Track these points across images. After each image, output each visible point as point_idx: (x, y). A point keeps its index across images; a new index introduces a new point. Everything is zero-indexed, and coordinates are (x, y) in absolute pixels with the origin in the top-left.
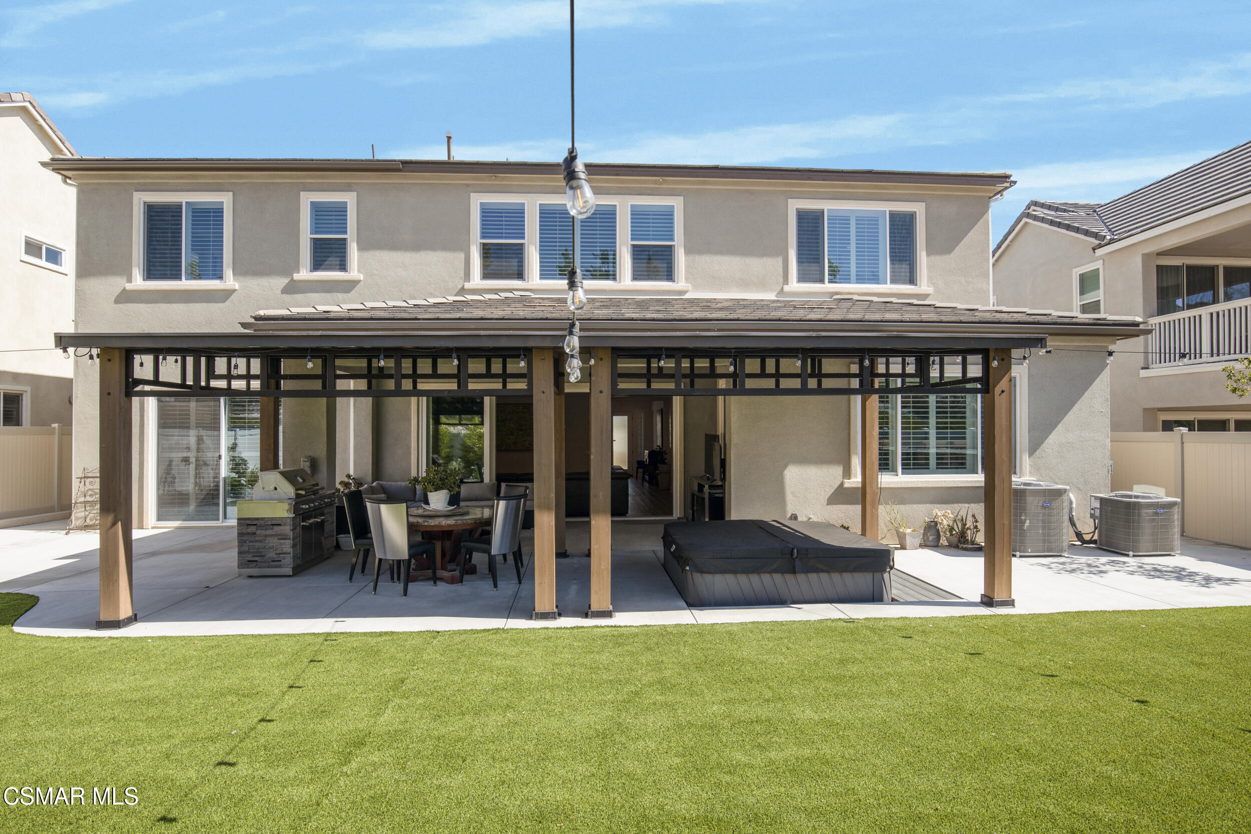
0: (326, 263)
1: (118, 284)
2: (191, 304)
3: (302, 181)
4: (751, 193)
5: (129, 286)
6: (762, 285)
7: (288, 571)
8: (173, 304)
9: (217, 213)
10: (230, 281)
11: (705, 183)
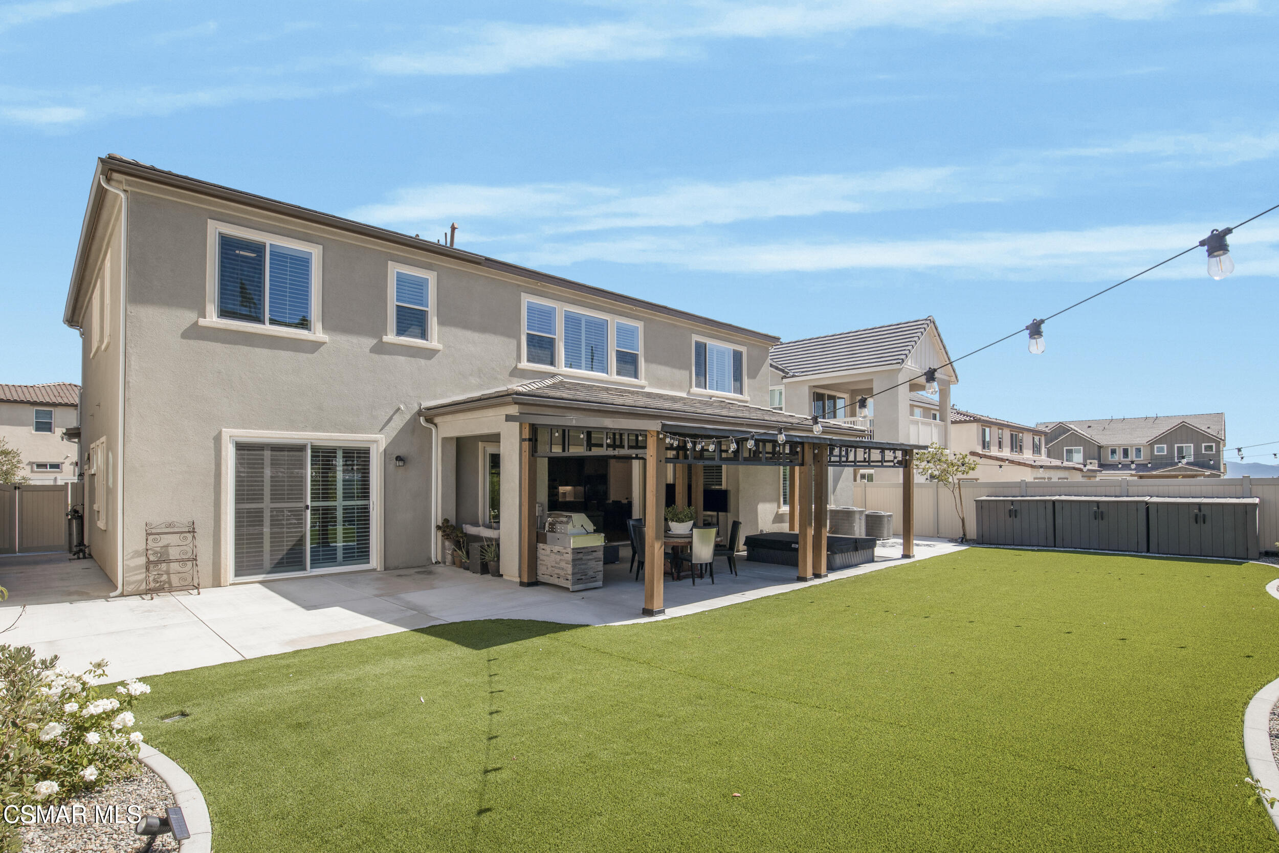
0: (410, 330)
1: (188, 317)
2: (276, 351)
3: (391, 251)
4: (675, 326)
5: (202, 322)
6: (680, 388)
7: (600, 583)
8: (256, 348)
9: (303, 263)
10: (317, 333)
11: (655, 315)
